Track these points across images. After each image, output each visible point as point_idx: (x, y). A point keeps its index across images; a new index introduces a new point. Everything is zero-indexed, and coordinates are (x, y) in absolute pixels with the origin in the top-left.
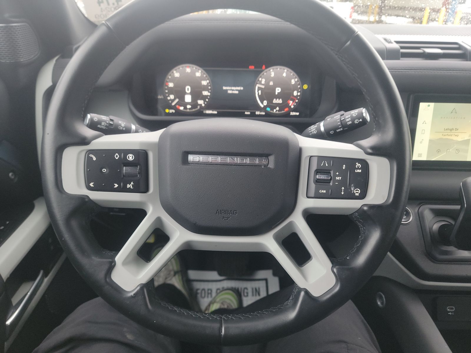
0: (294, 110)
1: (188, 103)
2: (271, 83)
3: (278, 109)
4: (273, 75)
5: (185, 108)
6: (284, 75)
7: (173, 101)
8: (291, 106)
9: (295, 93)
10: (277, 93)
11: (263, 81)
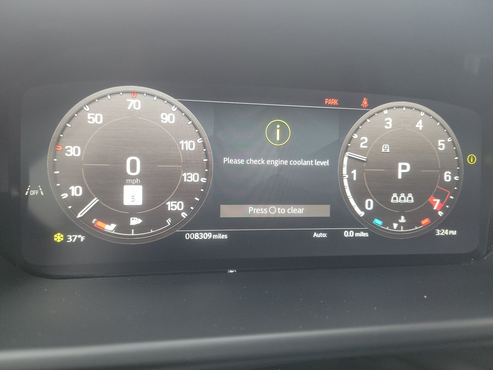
0: (445, 224)
1: (134, 211)
2: (386, 148)
3: (403, 220)
4: (389, 124)
5: (124, 226)
6: (420, 125)
7: (80, 203)
8: (436, 211)
9: (447, 176)
10: (400, 177)
11: (364, 142)
